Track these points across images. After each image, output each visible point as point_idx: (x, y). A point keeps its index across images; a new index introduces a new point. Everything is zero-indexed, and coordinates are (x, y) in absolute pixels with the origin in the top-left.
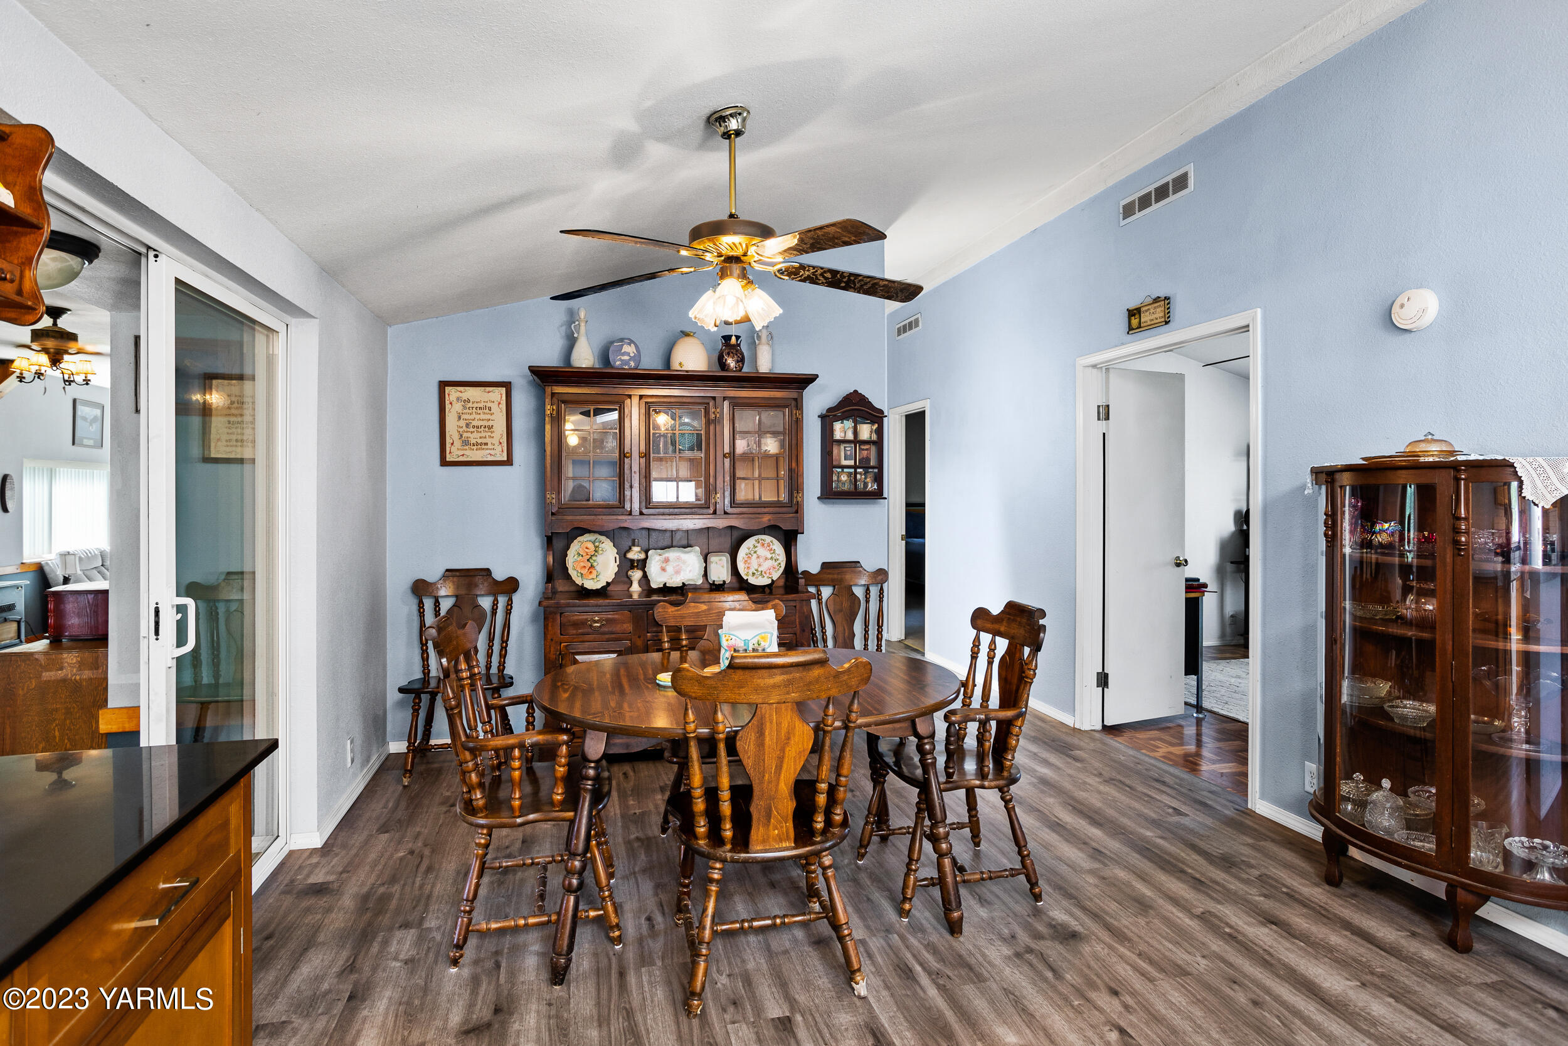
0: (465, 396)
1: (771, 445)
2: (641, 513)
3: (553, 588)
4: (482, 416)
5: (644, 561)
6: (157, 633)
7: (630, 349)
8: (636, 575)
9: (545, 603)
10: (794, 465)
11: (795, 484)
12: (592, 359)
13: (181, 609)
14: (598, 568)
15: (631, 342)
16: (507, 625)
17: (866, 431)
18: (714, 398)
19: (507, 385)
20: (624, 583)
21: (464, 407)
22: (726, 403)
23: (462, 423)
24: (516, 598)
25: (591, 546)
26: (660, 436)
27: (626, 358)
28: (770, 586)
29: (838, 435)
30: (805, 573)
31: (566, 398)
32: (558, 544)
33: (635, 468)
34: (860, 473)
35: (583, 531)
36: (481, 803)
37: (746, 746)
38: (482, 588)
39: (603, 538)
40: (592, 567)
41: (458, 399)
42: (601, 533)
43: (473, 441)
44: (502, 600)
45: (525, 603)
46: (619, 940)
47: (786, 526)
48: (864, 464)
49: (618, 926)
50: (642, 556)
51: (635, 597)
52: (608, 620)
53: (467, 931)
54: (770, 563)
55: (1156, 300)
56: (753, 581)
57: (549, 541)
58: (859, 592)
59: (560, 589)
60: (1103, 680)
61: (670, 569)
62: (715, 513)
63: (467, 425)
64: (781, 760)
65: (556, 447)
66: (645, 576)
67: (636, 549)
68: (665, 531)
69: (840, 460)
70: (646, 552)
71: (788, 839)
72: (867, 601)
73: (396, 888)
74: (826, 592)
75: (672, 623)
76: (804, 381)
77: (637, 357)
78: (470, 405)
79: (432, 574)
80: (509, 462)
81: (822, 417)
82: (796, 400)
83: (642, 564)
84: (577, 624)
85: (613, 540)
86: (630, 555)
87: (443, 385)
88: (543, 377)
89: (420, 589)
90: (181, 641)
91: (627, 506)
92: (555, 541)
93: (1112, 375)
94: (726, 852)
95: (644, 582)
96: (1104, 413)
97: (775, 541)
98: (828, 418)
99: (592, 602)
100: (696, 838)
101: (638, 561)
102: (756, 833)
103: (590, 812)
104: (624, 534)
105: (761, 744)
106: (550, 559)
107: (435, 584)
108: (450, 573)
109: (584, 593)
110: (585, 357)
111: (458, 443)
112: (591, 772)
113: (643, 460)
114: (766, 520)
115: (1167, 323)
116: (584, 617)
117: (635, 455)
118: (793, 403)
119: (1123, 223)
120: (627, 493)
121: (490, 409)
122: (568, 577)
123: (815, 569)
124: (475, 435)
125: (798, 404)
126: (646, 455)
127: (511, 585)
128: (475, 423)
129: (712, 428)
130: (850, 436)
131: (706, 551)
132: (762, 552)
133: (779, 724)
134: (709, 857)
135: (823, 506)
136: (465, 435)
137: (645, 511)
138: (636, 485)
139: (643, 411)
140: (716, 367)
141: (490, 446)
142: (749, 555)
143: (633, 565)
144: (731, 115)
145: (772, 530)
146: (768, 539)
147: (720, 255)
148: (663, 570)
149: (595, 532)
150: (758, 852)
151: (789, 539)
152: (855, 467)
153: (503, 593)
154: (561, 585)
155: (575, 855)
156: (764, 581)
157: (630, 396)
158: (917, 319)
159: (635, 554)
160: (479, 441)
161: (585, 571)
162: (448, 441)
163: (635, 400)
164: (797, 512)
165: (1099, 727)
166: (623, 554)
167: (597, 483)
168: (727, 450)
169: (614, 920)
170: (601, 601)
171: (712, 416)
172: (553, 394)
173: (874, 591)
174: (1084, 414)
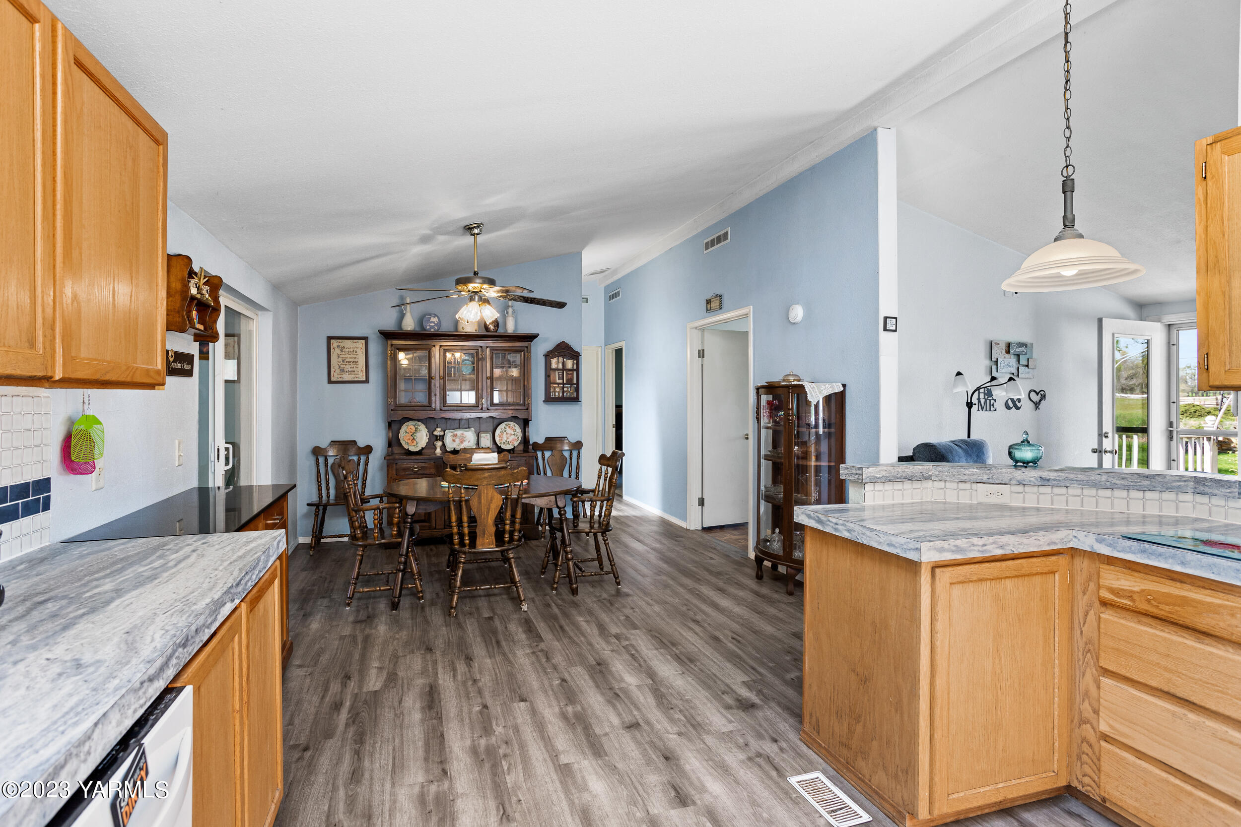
0: (341, 345)
1: (515, 372)
2: (441, 410)
3: (392, 451)
4: (352, 356)
5: (443, 436)
6: (218, 459)
7: (435, 320)
8: (439, 444)
9: (388, 458)
10: (526, 383)
11: (526, 393)
12: (413, 325)
13: (227, 449)
14: (417, 440)
15: (435, 316)
16: (366, 472)
17: (570, 364)
18: (481, 347)
19: (366, 339)
20: (432, 448)
21: (342, 351)
22: (488, 350)
23: (340, 360)
24: (371, 456)
25: (413, 427)
26: (452, 367)
27: (433, 324)
28: (513, 450)
29: (554, 366)
30: (535, 443)
31: (399, 347)
32: (394, 427)
33: (438, 385)
34: (567, 387)
35: (408, 419)
36: (360, 535)
37: (474, 503)
38: (353, 450)
39: (420, 423)
40: (414, 439)
41: (338, 347)
42: (419, 421)
43: (346, 370)
44: (363, 458)
45: (376, 460)
46: (422, 598)
47: (522, 416)
48: (570, 382)
49: (421, 591)
50: (442, 433)
51: (438, 455)
52: (422, 467)
53: (354, 592)
54: (513, 437)
55: (717, 296)
56: (503, 447)
57: (390, 425)
58: (567, 454)
59: (396, 452)
60: (702, 502)
61: (457, 440)
62: (482, 409)
63: (343, 361)
64: (489, 509)
65: (393, 371)
66: (444, 445)
67: (439, 429)
68: (455, 419)
69: (555, 380)
70: (444, 432)
71: (493, 544)
72: (571, 459)
73: (316, 588)
74: (548, 454)
75: (452, 463)
76: (531, 338)
77: (439, 324)
78: (345, 350)
79: (324, 444)
80: (367, 381)
81: (546, 356)
82: (527, 347)
83: (442, 438)
84: (405, 469)
85: (425, 424)
86: (435, 433)
87: (330, 339)
88: (387, 335)
89: (317, 452)
90: (227, 463)
91: (433, 406)
92: (393, 425)
93: (706, 334)
94: (466, 549)
95: (443, 448)
96: (701, 354)
97: (516, 425)
98: (549, 356)
99: (413, 457)
100: (454, 545)
101: (440, 436)
102: (479, 541)
103: (408, 539)
104: (432, 421)
105: (480, 503)
106: (391, 434)
107: (325, 449)
108: (334, 443)
109: (409, 453)
110: (409, 325)
111: (338, 371)
112: (409, 520)
113: (442, 381)
114: (510, 414)
115: (721, 309)
116: (409, 465)
117: (438, 378)
118: (526, 349)
119: (705, 252)
120: (433, 398)
121: (356, 352)
122: (400, 445)
123: (541, 441)
124: (347, 366)
125: (528, 349)
126: (443, 378)
127: (368, 450)
128: (347, 360)
129: (480, 363)
130: (561, 366)
131: (478, 431)
132: (509, 431)
133: (487, 494)
134: (459, 552)
135: (546, 406)
136: (342, 366)
137: (443, 408)
138: (438, 394)
139: (442, 354)
140: (484, 330)
141: (356, 373)
142: (502, 433)
143: (437, 438)
144: (475, 227)
145: (514, 418)
146: (512, 424)
147: (469, 291)
148: (454, 441)
149: (415, 420)
150: (480, 549)
151: (525, 424)
152: (563, 384)
153: (364, 454)
154: (396, 450)
155: (402, 555)
156: (510, 447)
157: (434, 346)
158: (619, 292)
159: (438, 432)
160: (350, 370)
161: (409, 442)
162: (332, 370)
163: (437, 348)
164: (527, 409)
165: (700, 528)
166: (431, 433)
167: (417, 393)
168: (488, 375)
169: (420, 589)
170: (418, 457)
171: (480, 356)
172: (392, 345)
173: (575, 453)
174: (690, 354)
